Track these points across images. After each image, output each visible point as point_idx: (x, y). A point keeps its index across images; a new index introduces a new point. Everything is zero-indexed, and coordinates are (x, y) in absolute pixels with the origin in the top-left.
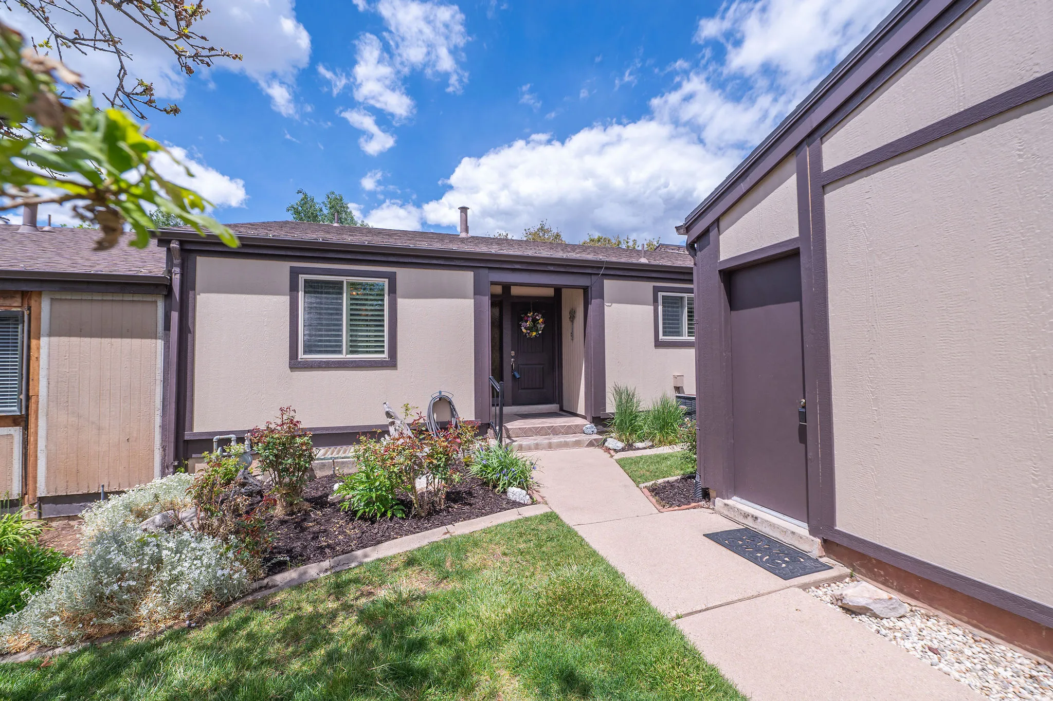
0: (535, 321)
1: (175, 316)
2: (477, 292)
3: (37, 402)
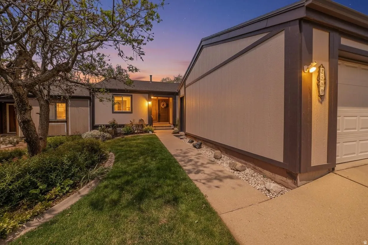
0: (164, 104)
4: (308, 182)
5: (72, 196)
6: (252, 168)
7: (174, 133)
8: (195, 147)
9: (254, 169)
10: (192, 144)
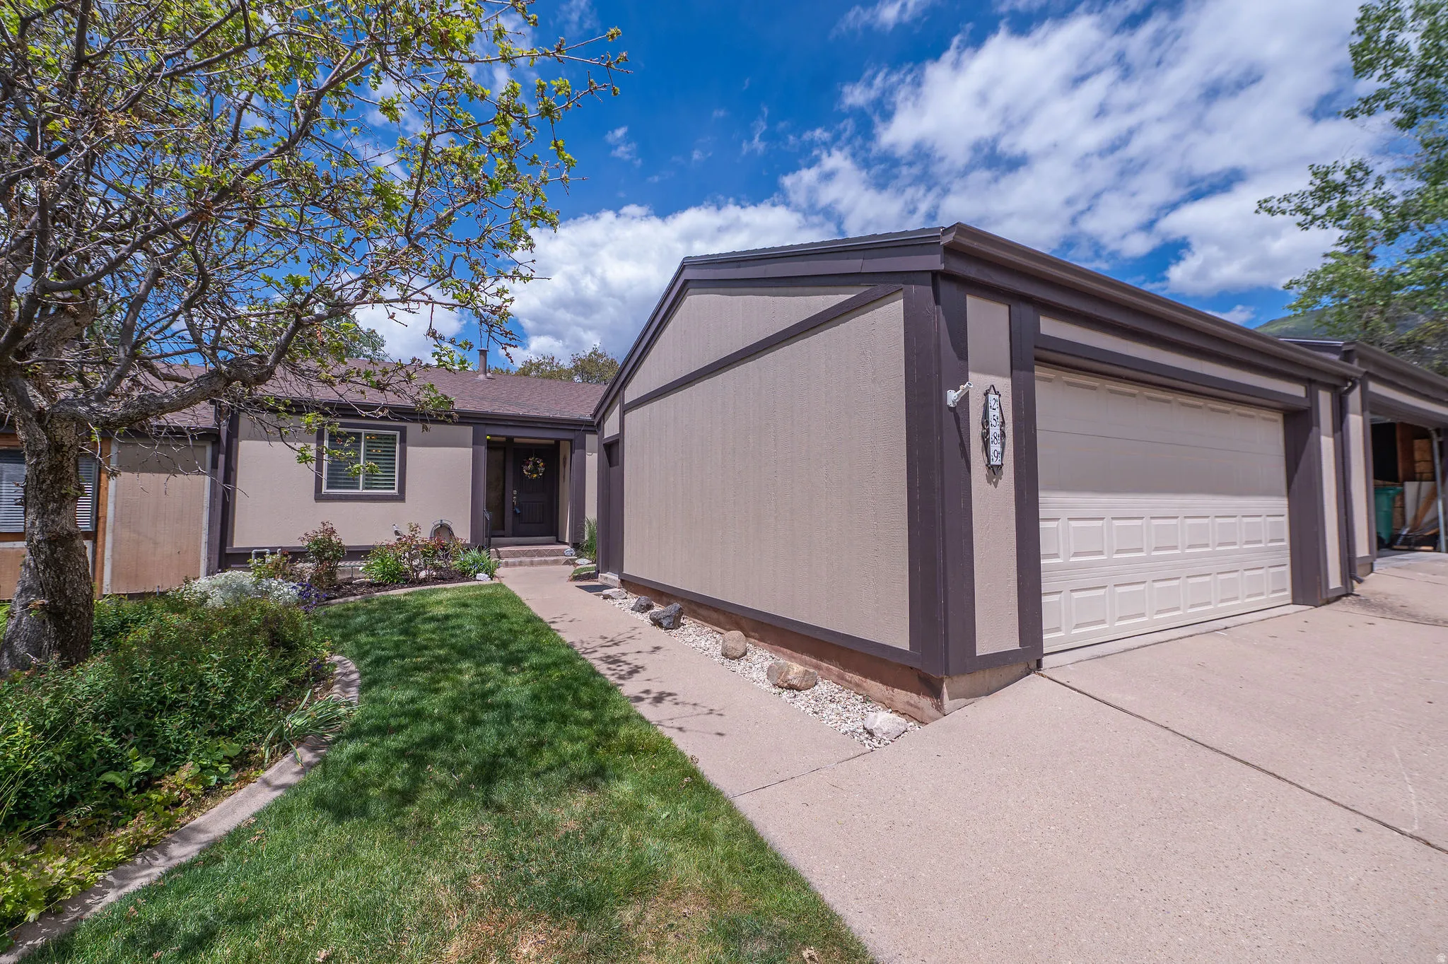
0: (535, 464)
1: (222, 458)
2: (475, 443)
3: (105, 522)
4: (971, 700)
5: (240, 794)
6: (836, 679)
7: (576, 578)
8: (657, 622)
9: (840, 680)
10: (647, 615)
